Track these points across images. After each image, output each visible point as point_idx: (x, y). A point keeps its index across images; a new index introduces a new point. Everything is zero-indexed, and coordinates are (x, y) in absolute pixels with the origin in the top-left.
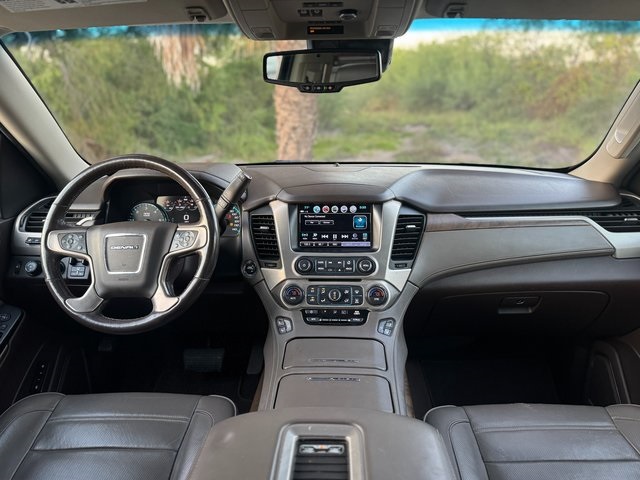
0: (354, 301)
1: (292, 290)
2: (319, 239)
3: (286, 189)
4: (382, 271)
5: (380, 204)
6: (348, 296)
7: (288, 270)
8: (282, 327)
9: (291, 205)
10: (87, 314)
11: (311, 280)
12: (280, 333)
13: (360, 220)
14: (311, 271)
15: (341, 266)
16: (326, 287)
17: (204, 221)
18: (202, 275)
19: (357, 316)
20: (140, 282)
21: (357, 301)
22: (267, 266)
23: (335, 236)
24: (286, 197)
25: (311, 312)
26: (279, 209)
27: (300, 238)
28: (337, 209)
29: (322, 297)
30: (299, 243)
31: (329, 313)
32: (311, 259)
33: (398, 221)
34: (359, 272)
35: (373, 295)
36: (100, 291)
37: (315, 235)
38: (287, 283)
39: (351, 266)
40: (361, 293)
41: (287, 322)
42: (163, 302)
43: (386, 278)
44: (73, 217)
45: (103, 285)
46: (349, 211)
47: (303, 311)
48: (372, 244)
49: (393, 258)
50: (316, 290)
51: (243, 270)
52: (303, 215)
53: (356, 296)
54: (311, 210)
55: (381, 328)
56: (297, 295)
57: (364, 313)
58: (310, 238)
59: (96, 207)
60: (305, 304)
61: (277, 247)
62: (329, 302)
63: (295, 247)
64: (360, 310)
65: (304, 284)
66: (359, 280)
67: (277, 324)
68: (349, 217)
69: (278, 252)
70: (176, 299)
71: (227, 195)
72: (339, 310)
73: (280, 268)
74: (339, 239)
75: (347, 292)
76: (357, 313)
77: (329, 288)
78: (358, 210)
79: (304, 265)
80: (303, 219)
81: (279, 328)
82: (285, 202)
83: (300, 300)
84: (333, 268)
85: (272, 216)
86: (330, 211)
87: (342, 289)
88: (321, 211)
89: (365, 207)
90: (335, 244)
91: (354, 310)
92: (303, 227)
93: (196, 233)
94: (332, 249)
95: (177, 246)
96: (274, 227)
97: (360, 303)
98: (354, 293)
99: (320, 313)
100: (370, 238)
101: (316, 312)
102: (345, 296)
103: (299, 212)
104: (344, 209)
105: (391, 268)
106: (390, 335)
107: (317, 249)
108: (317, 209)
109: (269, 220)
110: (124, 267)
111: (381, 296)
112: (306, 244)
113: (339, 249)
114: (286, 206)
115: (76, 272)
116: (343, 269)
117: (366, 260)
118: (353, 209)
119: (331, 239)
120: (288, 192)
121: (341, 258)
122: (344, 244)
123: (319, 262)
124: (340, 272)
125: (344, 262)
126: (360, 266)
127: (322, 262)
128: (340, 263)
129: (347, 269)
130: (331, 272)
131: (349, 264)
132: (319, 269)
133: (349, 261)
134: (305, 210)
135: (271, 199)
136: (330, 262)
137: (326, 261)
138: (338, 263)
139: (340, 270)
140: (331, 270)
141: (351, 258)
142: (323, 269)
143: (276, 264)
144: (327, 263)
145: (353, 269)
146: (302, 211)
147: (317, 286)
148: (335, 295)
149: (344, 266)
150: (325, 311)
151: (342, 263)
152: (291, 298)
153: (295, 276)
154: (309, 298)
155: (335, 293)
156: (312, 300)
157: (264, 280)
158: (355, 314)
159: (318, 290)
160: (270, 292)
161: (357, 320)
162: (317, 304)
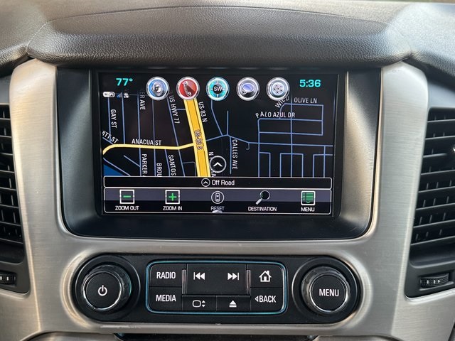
4: (382, 307)
7: (51, 305)
9: (69, 72)
14: (132, 307)
15: (236, 291)
24: (53, 44)
28: (225, 86)
33: (430, 130)
34: (302, 312)
39: (273, 288)
46: (263, 94)
73: (26, 289)
78: (295, 93)
79: (103, 291)
82: (49, 61)
84: (209, 298)
86: (203, 95)
88: (173, 94)
89: (316, 83)
103: (96, 99)
104: (248, 87)
108: (157, 86)
114: (50, 75)
118: (278, 87)
121: (237, 261)
123: (158, 274)
124: (233, 310)
125: (248, 273)
126: (309, 288)
127: (171, 275)
128: (234, 276)
129: (260, 299)
130: (201, 309)
131: (265, 280)
132: (159, 298)
133: (268, 273)
134: (118, 90)
135: (15, 57)
136: (198, 276)
137: (184, 272)
138: (229, 276)
139: (233, 304)
140: (202, 304)
141: (272, 258)
142: (172, 298)
143: (12, 274)
144: (190, 276)
145: (279, 299)
146: (107, 94)
149: (248, 289)
151: (243, 276)
153: (73, 324)
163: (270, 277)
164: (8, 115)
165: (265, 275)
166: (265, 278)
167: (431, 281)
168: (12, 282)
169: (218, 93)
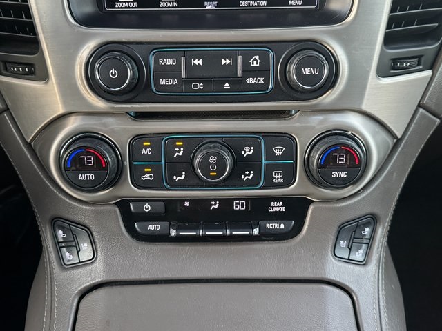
0: (269, 177)
1: (85, 143)
6: (251, 163)
7: (69, 89)
8: (68, 245)
14: (139, 90)
15: (230, 74)
16: (188, 137)
19: (277, 217)
21: (278, 177)
22: (8, 69)
25: (147, 208)
29: (175, 166)
31: (199, 207)
34: (285, 90)
35: (328, 161)
38: (72, 125)
39: (262, 71)
40: (291, 152)
41: (80, 234)
47: (123, 205)
49: (389, 40)
50: (156, 148)
53: (275, 163)
55: (344, 244)
57: (297, 209)
60: (128, 189)
62: (197, 181)
64: (286, 200)
72: (227, 202)
73: (45, 78)
75: (248, 151)
76: (277, 207)
77: (194, 141)
79: (114, 73)
81: (59, 245)
84: (206, 81)
87: (233, 142)
91: (268, 201)
97: (289, 180)
98: (270, 155)
99: (172, 212)
101: (161, 207)
102: (242, 165)
116: (237, 82)
121: (231, 48)
123: (161, 61)
124: (227, 90)
125: (240, 59)
126: (292, 70)
127: (172, 62)
128: (228, 62)
129: (250, 81)
130: (199, 91)
131: (255, 64)
132: (163, 82)
133: (257, 57)
136: (196, 62)
137: (183, 58)
138: (223, 62)
139: (227, 86)
141: (261, 45)
142: (174, 82)
143: (30, 65)
144: (188, 63)
145: (267, 81)
147: (160, 136)
148: (213, 167)
149: (240, 73)
150: (187, 204)
151: (235, 61)
152: (81, 177)
153: (90, 105)
154: (136, 173)
155: (213, 159)
156: (148, 176)
157: (7, 109)
158: (270, 210)
159: (164, 146)
160: (28, 145)
161: (277, 226)
162: (164, 189)
163: (259, 61)
165: (255, 59)
166: (255, 62)
167: (402, 64)
168: (31, 73)
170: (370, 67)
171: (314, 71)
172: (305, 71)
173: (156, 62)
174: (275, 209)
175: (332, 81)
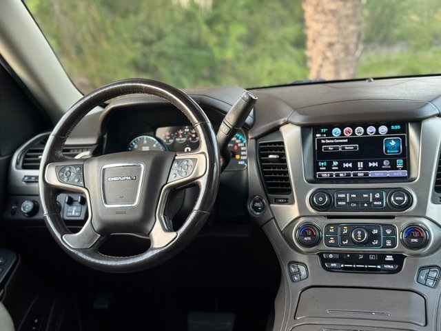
0: (385, 243)
1: (307, 229)
2: (341, 168)
3: (298, 110)
4: (422, 206)
5: (418, 122)
6: (376, 237)
7: (302, 207)
8: (295, 274)
9: (305, 129)
10: (84, 250)
11: (330, 217)
12: (293, 281)
13: (393, 143)
14: (328, 207)
15: (367, 200)
16: (349, 225)
17: (204, 147)
18: (202, 207)
19: (389, 263)
20: (137, 215)
21: (389, 243)
22: (276, 202)
23: (360, 165)
24: (299, 119)
25: (331, 256)
26: (290, 135)
27: (316, 168)
28: (362, 130)
29: (344, 237)
30: (315, 175)
31: (354, 258)
32: (330, 192)
34: (391, 207)
35: (410, 236)
36: (97, 226)
37: (335, 163)
38: (301, 220)
40: (394, 233)
41: (302, 268)
42: (161, 238)
43: (428, 215)
44: (70, 152)
45: (100, 220)
46: (377, 132)
47: (320, 255)
48: (409, 173)
49: (436, 189)
50: (336, 230)
51: (250, 207)
52: (319, 140)
53: (387, 237)
54: (329, 134)
55: (422, 278)
56: (312, 235)
57: (399, 259)
58: (329, 168)
59: (93, 141)
60: (323, 247)
61: (288, 179)
62: (354, 243)
63: (311, 177)
64: (393, 255)
65: (321, 223)
66: (393, 217)
67: (289, 270)
68: (378, 140)
69: (289, 185)
70: (174, 234)
71: (230, 119)
72: (366, 255)
73: (293, 203)
74: (366, 168)
75: (375, 232)
76: (389, 258)
77: (352, 227)
78: (390, 131)
79: (321, 199)
80: (320, 144)
81: (292, 275)
82: (297, 125)
83: (316, 241)
84: (357, 203)
85: (282, 143)
86: (354, 134)
87: (369, 228)
88: (342, 134)
89: (398, 127)
90: (361, 174)
91: (385, 255)
92: (320, 155)
93: (195, 160)
94: (356, 180)
95: (176, 177)
96: (284, 155)
97: (394, 245)
98: (385, 233)
99: (341, 258)
100: (407, 166)
101: (337, 256)
102: (373, 237)
103: (314, 137)
104: (371, 130)
105: (434, 202)
106: (434, 287)
107: (338, 180)
108: (336, 132)
109: (279, 147)
110: (121, 199)
111: (420, 237)
112: (325, 175)
113: (366, 179)
114: (298, 129)
115: (73, 212)
116: (369, 203)
117: (400, 191)
118: (383, 130)
119: (355, 168)
120: (301, 113)
121: (368, 190)
122: (371, 174)
123: (339, 195)
124: (366, 207)
125: (371, 194)
126: (392, 199)
127: (344, 196)
128: (366, 196)
129: (375, 203)
130: (354, 207)
132: (339, 203)
133: (378, 194)
134: (322, 134)
135: (281, 123)
136: (353, 196)
137: (348, 194)
138: (364, 196)
139: (366, 205)
140: (355, 205)
141: (380, 189)
142: (344, 203)
143: (287, 199)
144: (350, 196)
145: (382, 203)
146: (318, 135)
147: (338, 224)
148: (359, 235)
149: (371, 200)
150: (348, 256)
151: (369, 196)
152: (305, 239)
153: (310, 212)
154: (327, 239)
155: (359, 232)
156: (332, 241)
157: (274, 218)
158: (386, 259)
159: (339, 229)
160: (281, 232)
161: (389, 266)
162: (338, 247)
163: (379, 196)
164: (283, 144)
166: (377, 196)
168: (287, 202)
169: (360, 133)
170: (428, 198)
171: (401, 198)
172: (397, 198)
173: (337, 196)
174: (389, 259)
175: (409, 204)
